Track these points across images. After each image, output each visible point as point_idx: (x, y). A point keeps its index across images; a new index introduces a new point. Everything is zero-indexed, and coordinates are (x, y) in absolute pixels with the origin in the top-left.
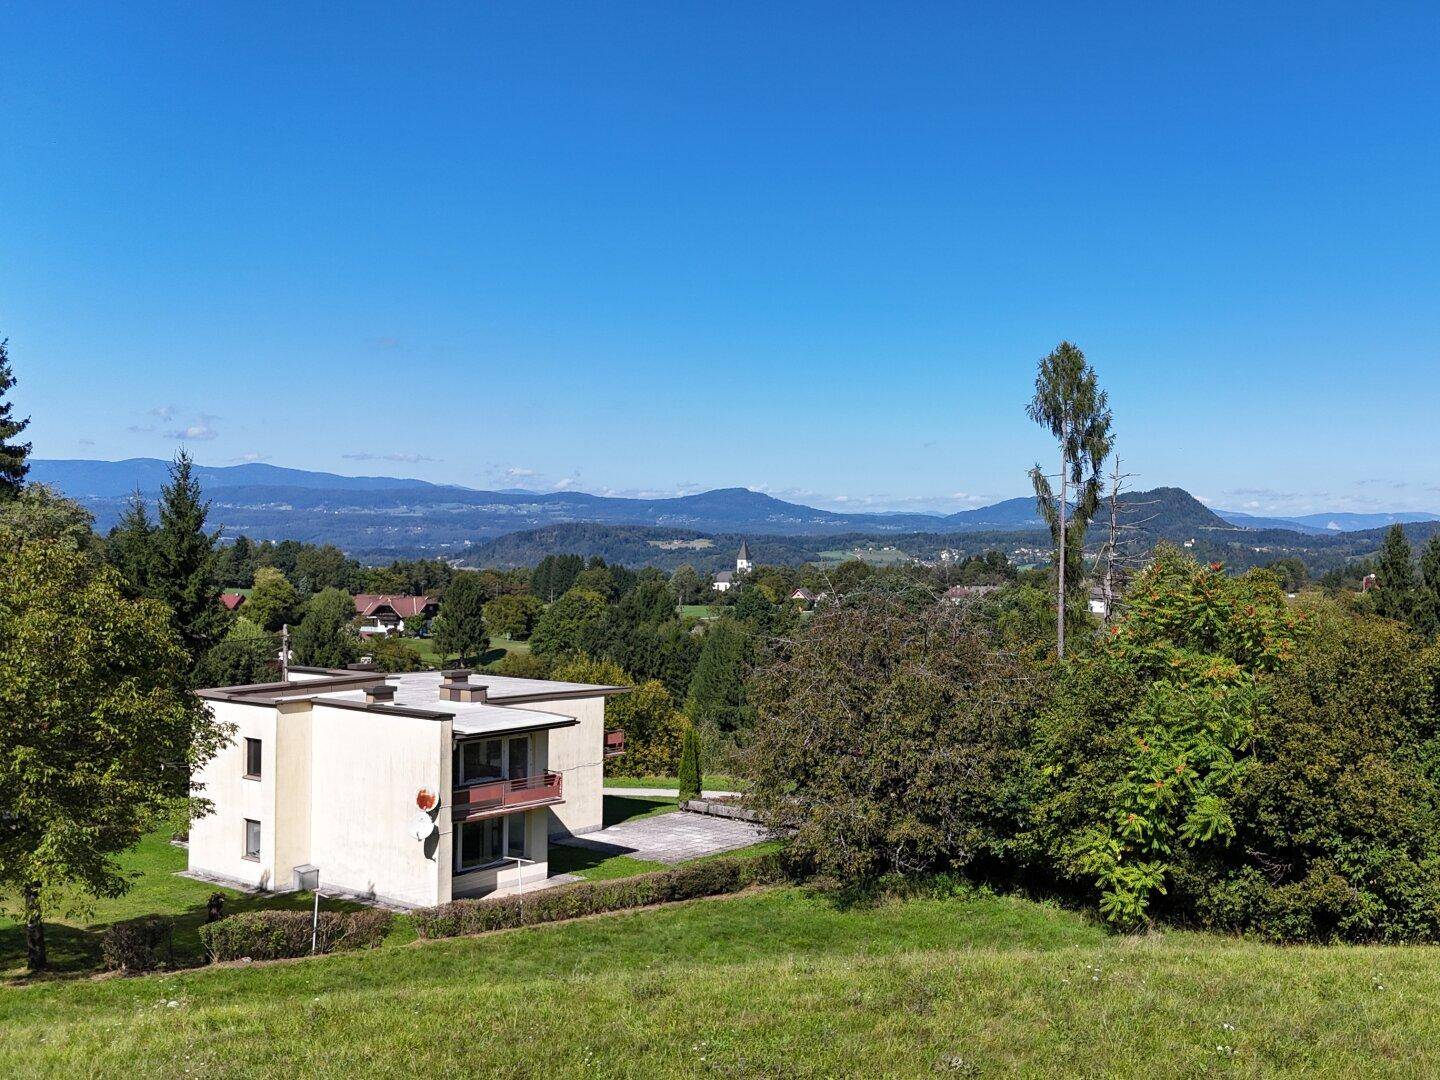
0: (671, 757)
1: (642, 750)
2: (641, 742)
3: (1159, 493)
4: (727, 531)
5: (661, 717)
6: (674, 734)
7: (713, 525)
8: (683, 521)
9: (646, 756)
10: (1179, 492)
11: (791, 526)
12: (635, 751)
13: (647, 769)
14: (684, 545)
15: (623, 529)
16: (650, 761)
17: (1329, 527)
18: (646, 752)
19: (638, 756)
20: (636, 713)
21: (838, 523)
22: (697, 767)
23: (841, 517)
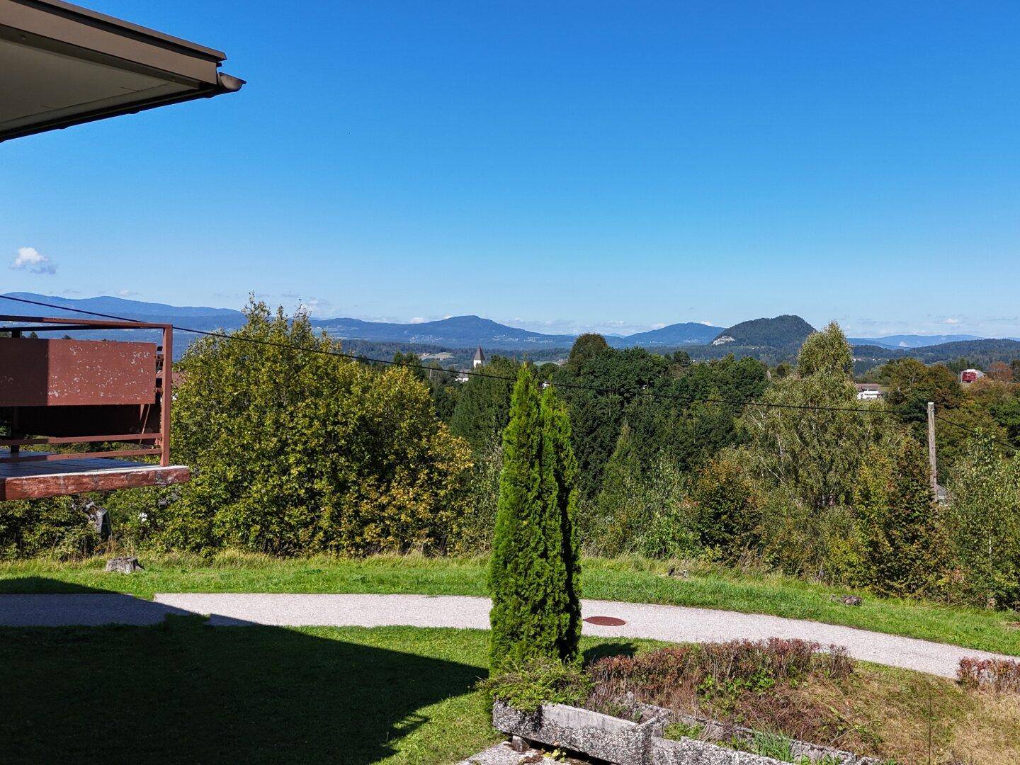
0: (435, 510)
1: (373, 495)
2: (371, 480)
3: (782, 319)
4: (463, 347)
5: (415, 432)
6: (440, 466)
7: (453, 342)
8: (430, 340)
9: (382, 508)
10: (796, 318)
11: (511, 343)
12: (361, 497)
13: (386, 532)
14: (431, 357)
15: (384, 345)
16: (392, 519)
17: (900, 345)
18: (384, 500)
19: (365, 507)
20: (362, 418)
21: (546, 342)
22: (566, 544)
23: (549, 337)
